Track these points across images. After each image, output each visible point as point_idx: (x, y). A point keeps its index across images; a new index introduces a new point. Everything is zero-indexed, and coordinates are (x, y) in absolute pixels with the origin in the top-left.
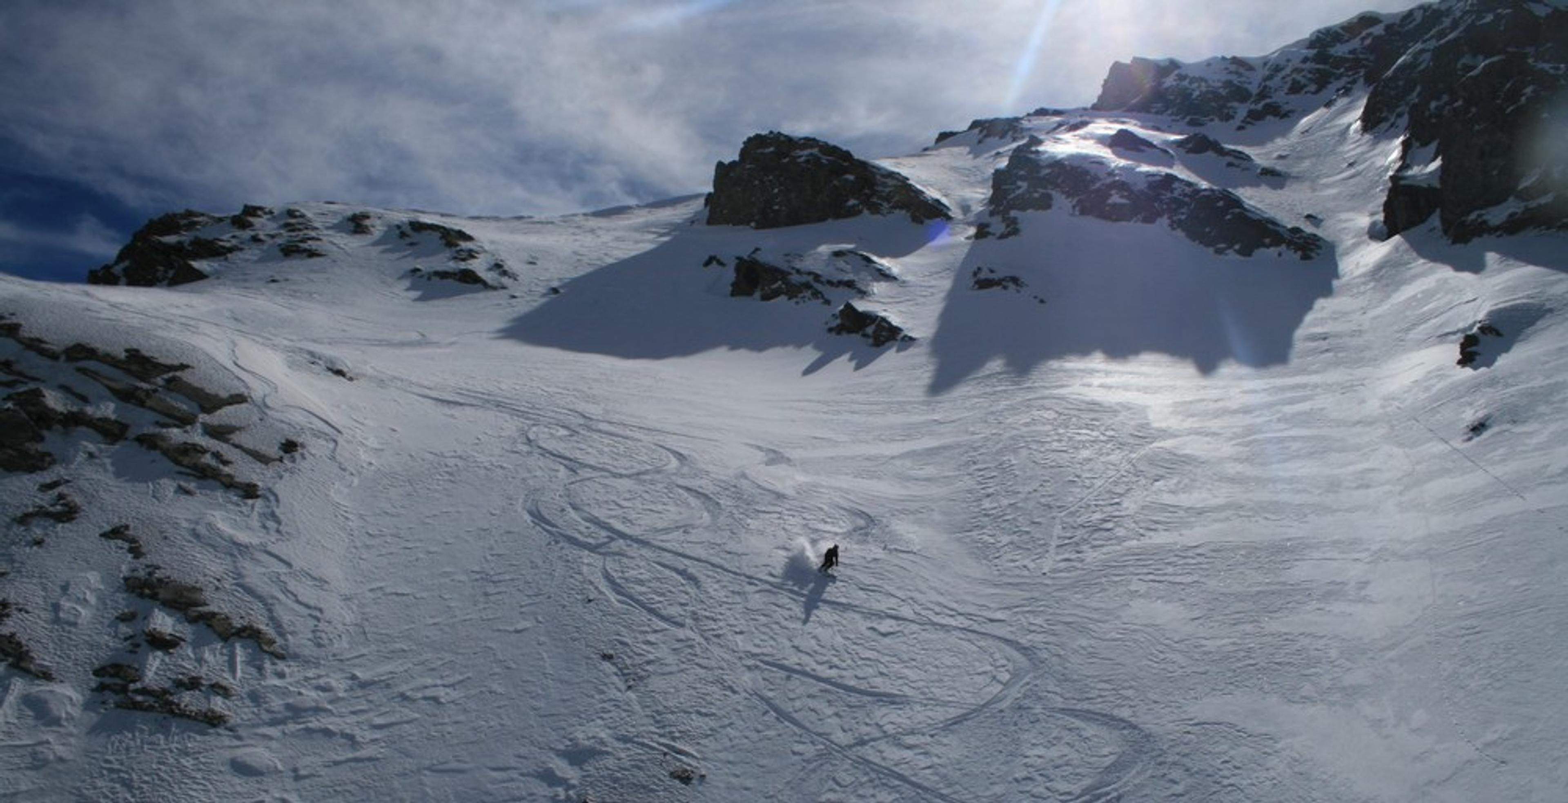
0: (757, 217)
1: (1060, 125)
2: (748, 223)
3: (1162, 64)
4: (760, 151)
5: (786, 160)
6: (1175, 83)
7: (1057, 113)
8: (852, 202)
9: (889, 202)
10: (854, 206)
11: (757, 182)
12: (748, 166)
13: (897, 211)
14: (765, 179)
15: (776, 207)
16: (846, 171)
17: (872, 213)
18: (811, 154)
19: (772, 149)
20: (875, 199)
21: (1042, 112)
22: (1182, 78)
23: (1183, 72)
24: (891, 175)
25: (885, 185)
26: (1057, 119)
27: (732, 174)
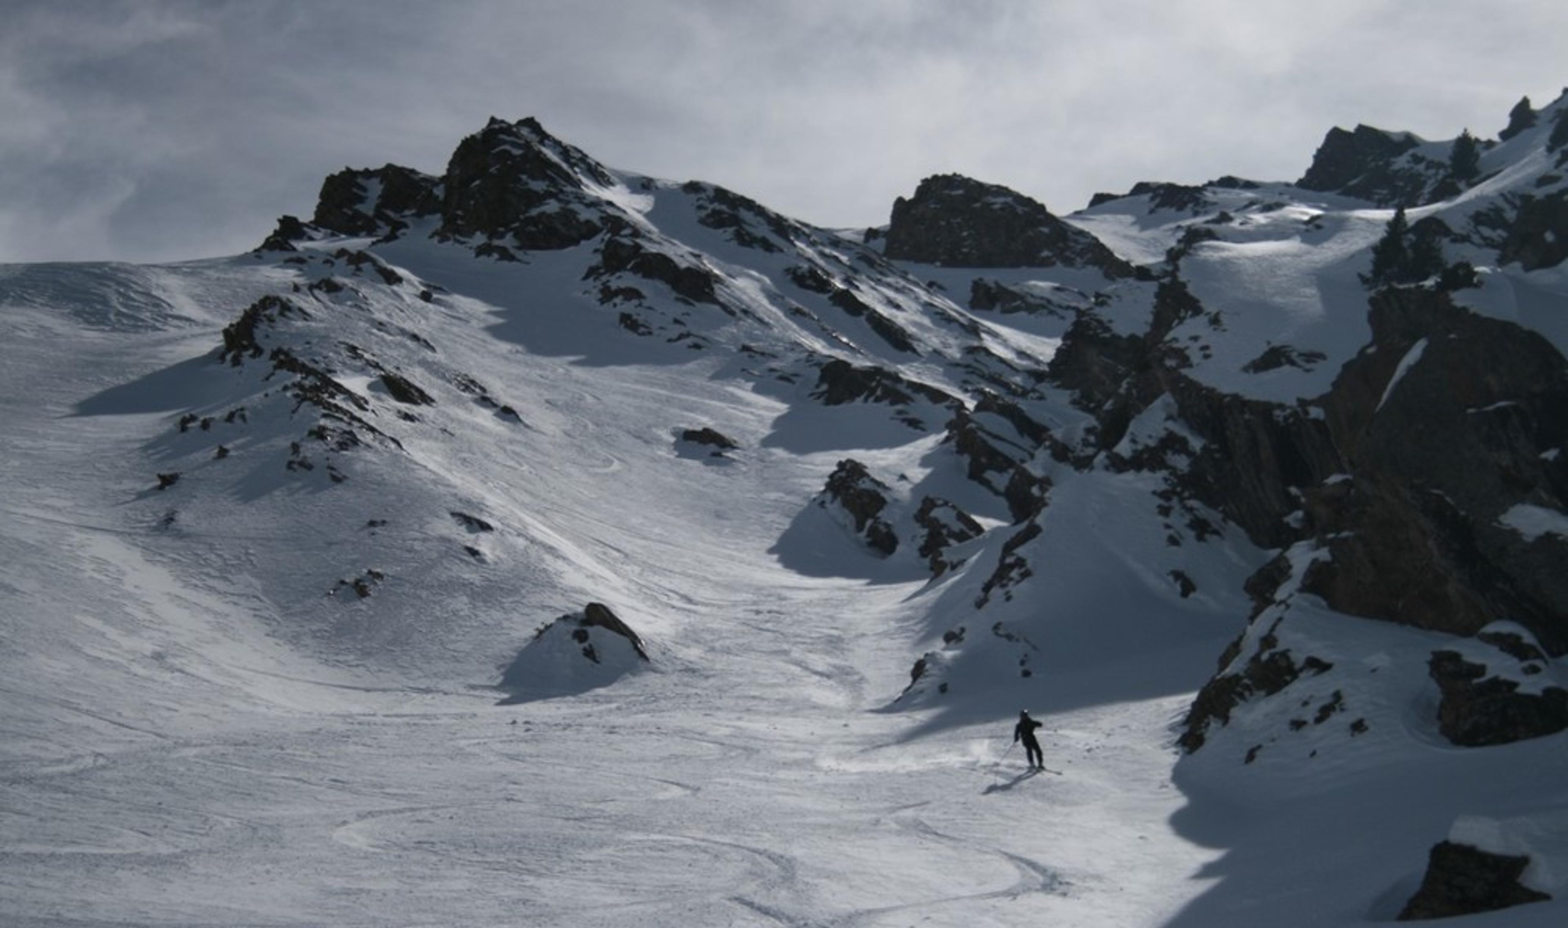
0: (942, 258)
1: (1252, 203)
2: (932, 262)
3: (1396, 138)
4: (947, 192)
5: (978, 205)
6: (1407, 166)
7: (1249, 185)
8: (1045, 253)
9: (1082, 258)
10: (1048, 257)
11: (943, 223)
12: (933, 206)
13: (1090, 267)
14: (952, 220)
15: (965, 250)
16: (1041, 223)
17: (1066, 266)
18: (1006, 203)
19: (960, 192)
20: (1068, 254)
21: (1228, 182)
22: (1417, 159)
23: (1419, 152)
24: (1081, 233)
25: (1076, 242)
26: (1249, 194)
27: (913, 212)
